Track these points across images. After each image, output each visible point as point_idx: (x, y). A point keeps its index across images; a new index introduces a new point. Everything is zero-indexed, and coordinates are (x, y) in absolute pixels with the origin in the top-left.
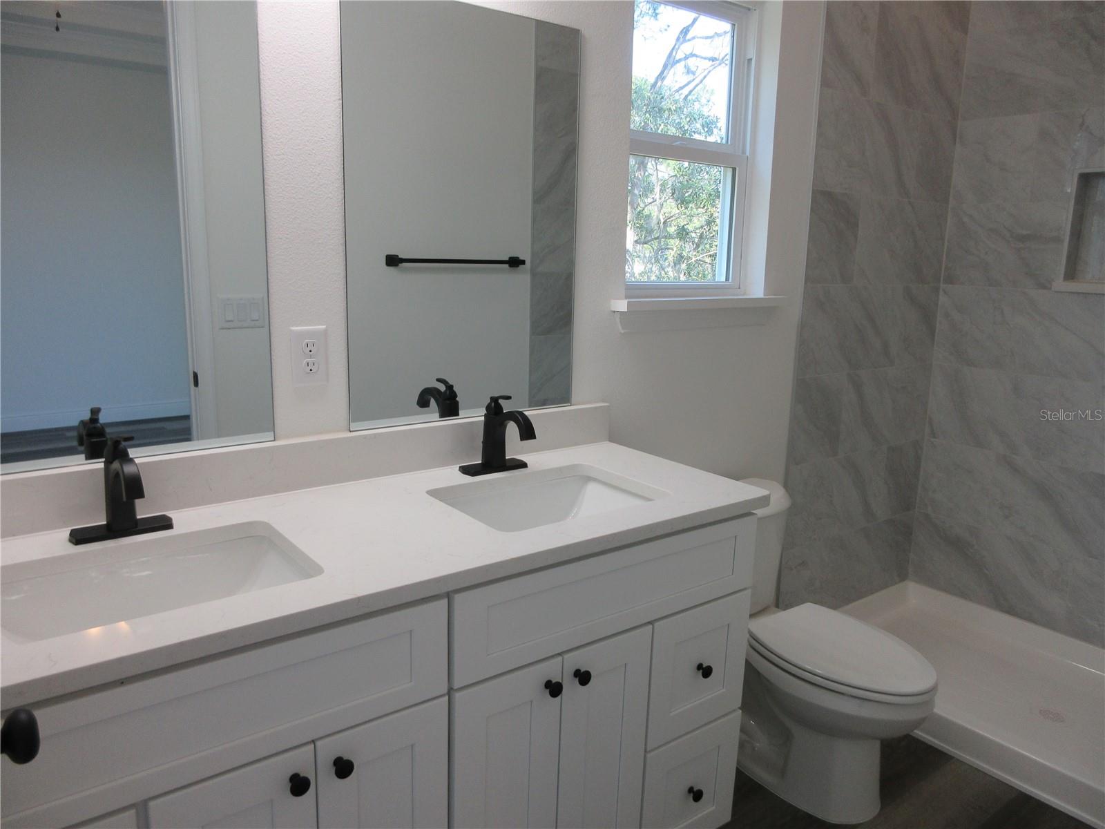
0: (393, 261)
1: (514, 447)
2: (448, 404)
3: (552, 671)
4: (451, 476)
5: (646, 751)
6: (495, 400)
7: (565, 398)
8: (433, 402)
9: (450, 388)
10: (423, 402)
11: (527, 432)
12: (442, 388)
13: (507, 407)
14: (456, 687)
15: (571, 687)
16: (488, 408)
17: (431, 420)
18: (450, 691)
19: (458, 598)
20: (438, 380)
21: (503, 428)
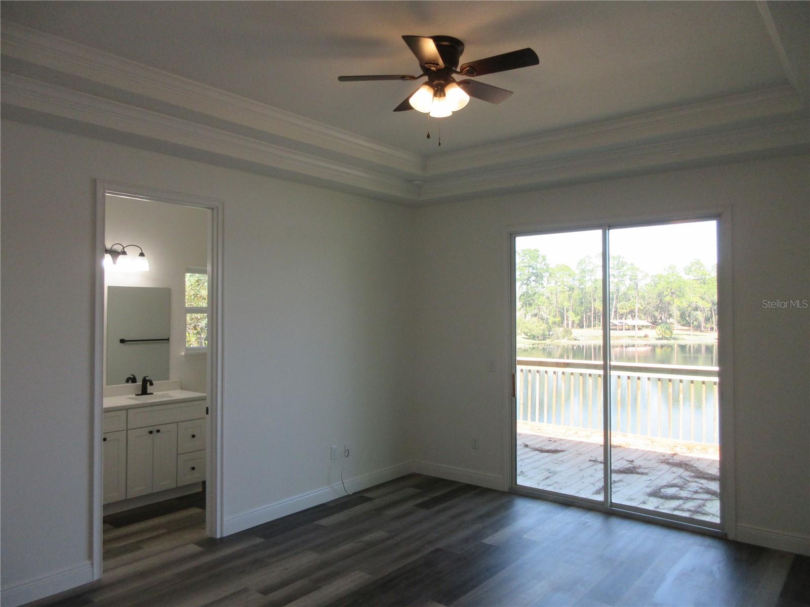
0: (122, 341)
1: (150, 389)
2: (133, 380)
3: (151, 429)
4: (134, 396)
5: (177, 454)
6: (145, 378)
7: (168, 379)
8: (130, 381)
9: (134, 376)
10: (127, 381)
11: (151, 384)
12: (132, 377)
13: (147, 378)
14: (129, 428)
15: (155, 432)
16: (143, 380)
17: (130, 384)
18: (127, 430)
19: (129, 411)
20: (132, 375)
21: (147, 383)
